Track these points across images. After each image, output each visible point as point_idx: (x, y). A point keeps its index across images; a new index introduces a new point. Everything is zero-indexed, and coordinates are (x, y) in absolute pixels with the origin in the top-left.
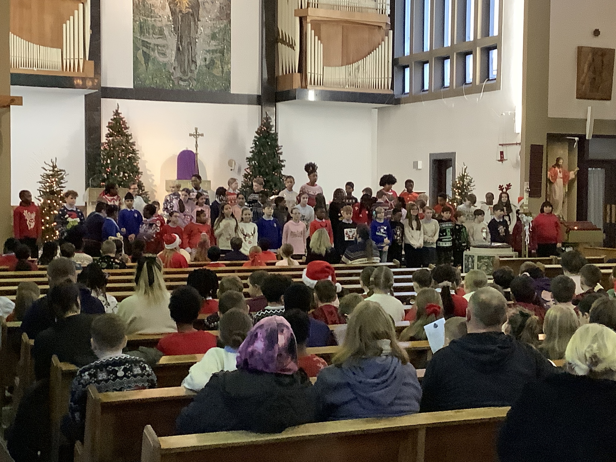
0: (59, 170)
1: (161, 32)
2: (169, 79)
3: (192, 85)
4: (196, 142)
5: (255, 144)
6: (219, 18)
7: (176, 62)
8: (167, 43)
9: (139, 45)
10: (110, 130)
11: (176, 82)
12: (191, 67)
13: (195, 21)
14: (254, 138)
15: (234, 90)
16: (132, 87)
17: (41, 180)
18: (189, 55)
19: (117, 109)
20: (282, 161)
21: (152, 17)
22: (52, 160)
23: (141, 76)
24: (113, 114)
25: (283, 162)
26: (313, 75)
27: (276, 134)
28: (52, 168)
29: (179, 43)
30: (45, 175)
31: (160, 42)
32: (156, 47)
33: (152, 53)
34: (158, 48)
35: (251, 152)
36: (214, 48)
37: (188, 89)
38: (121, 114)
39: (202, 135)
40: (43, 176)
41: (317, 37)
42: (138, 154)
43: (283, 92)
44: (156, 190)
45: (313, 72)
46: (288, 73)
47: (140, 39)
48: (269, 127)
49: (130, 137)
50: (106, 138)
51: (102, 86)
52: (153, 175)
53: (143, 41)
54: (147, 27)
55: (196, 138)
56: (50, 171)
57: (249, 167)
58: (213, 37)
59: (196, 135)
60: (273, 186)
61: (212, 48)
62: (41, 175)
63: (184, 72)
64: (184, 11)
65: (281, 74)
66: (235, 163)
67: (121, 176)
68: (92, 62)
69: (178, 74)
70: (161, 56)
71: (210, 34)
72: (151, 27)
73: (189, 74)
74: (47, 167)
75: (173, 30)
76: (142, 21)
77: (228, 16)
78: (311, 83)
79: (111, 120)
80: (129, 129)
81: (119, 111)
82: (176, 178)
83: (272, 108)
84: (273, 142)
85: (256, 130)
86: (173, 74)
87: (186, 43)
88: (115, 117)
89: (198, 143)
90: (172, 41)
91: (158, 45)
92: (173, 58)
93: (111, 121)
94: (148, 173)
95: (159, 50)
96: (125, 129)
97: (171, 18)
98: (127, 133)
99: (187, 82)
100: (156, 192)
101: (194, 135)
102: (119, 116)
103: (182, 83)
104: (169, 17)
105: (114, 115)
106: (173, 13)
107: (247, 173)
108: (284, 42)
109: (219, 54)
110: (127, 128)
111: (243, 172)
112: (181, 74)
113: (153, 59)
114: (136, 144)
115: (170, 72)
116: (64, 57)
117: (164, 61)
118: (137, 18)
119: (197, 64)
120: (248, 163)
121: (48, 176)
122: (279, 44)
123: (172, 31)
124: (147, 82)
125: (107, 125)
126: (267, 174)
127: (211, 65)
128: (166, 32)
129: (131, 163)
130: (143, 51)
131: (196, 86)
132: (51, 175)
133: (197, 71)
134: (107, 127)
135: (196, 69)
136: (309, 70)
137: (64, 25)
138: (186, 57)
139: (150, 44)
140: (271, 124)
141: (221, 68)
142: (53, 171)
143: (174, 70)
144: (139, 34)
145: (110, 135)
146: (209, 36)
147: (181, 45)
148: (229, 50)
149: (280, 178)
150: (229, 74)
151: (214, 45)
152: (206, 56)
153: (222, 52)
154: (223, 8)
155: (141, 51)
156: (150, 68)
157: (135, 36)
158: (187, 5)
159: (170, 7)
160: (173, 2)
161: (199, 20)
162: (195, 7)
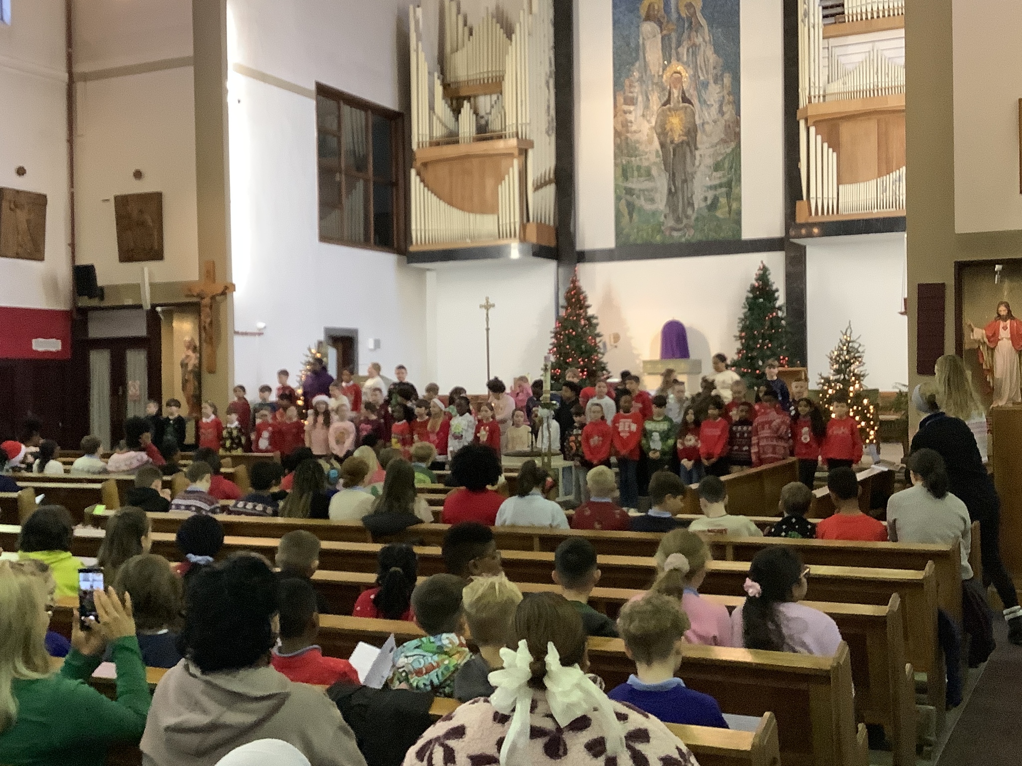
1: (649, 174)
2: (660, 231)
3: (688, 235)
6: (724, 141)
7: (667, 208)
8: (655, 185)
9: (622, 193)
11: (667, 233)
12: (687, 211)
13: (691, 151)
16: (614, 246)
21: (636, 156)
23: (624, 232)
29: (671, 182)
31: (647, 185)
33: (637, 201)
34: (644, 194)
36: (717, 182)
37: (683, 240)
47: (622, 186)
51: (577, 250)
53: (626, 188)
54: (631, 170)
58: (717, 167)
61: (714, 183)
63: (678, 220)
64: (677, 139)
70: (649, 202)
71: (711, 165)
73: (685, 221)
75: (663, 167)
76: (624, 162)
77: (738, 135)
86: (663, 223)
87: (680, 182)
88: (572, 285)
90: (662, 183)
91: (643, 191)
92: (664, 204)
94: (635, 352)
96: (583, 300)
97: (660, 153)
98: (585, 304)
99: (681, 232)
102: (575, 284)
103: (675, 234)
104: (657, 151)
106: (662, 145)
109: (725, 190)
112: (673, 222)
113: (639, 208)
115: (660, 222)
116: (500, 223)
117: (651, 209)
118: (619, 161)
119: (695, 206)
123: (661, 169)
124: (632, 238)
127: (713, 206)
128: (654, 172)
130: (626, 200)
131: (694, 235)
133: (695, 215)
135: (693, 212)
137: (500, 186)
138: (680, 199)
139: (635, 190)
141: (727, 208)
143: (664, 219)
144: (621, 181)
146: (710, 167)
147: (674, 184)
148: (739, 180)
150: (739, 213)
151: (718, 178)
152: (707, 194)
153: (729, 185)
154: (729, 127)
155: (623, 202)
156: (634, 221)
157: (617, 182)
158: (681, 132)
159: (659, 139)
160: (662, 132)
161: (696, 149)
162: (691, 132)
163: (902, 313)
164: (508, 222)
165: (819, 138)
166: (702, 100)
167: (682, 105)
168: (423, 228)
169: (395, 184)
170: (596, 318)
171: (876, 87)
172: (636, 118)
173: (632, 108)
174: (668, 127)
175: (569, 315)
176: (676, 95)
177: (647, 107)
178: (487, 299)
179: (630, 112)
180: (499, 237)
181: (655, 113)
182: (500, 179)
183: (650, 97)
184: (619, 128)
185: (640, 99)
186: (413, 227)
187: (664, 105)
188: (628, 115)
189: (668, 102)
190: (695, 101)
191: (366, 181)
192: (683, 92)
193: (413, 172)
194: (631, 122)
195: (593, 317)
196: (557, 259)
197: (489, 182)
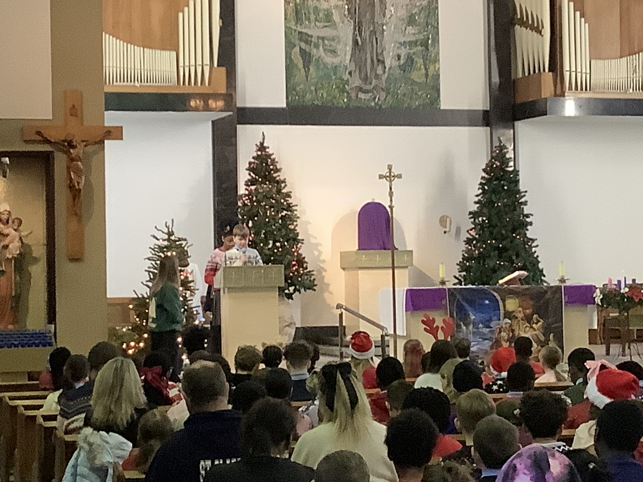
0: (177, 239)
1: (328, 17)
2: (343, 91)
3: (379, 98)
4: (391, 189)
5: (483, 189)
7: (353, 64)
8: (337, 34)
9: (295, 39)
10: (252, 174)
11: (353, 95)
12: (376, 70)
14: (480, 181)
15: (445, 104)
16: (284, 106)
17: (151, 255)
18: (372, 52)
19: (262, 141)
20: (527, 216)
22: (166, 223)
23: (298, 89)
24: (255, 148)
25: (529, 217)
26: (573, 74)
27: (516, 172)
28: (166, 237)
29: (357, 32)
30: (157, 247)
32: (320, 41)
33: (314, 52)
34: (323, 43)
35: (476, 203)
36: (413, 39)
37: (373, 104)
38: (268, 148)
39: (399, 176)
40: (153, 249)
41: (578, 13)
42: (296, 210)
43: (524, 104)
44: (326, 268)
45: (573, 69)
46: (532, 72)
47: (295, 31)
48: (504, 162)
49: (283, 185)
50: (245, 187)
51: (238, 105)
52: (321, 245)
53: (300, 33)
54: (306, 11)
55: (391, 181)
56: (164, 240)
57: (473, 226)
58: (411, 20)
59: (390, 177)
60: (514, 258)
61: (408, 39)
62: (150, 248)
65: (520, 75)
66: (451, 221)
67: (270, 246)
68: (223, 70)
69: (356, 82)
70: (329, 54)
71: (404, 17)
72: (312, 11)
73: (374, 81)
74: (160, 235)
75: (346, 13)
76: (299, 2)
78: (570, 88)
79: (253, 158)
80: (282, 171)
81: (265, 145)
82: (357, 248)
83: (508, 131)
84: (513, 185)
85: (484, 167)
87: (368, 33)
88: (259, 153)
89: (393, 190)
91: (323, 39)
92: (348, 57)
93: (253, 160)
94: (313, 241)
95: (326, 45)
96: (275, 173)
98: (278, 178)
99: (370, 94)
100: (326, 271)
101: (385, 177)
102: (265, 152)
103: (362, 96)
105: (259, 150)
107: (471, 237)
108: (524, 24)
109: (420, 48)
110: (277, 170)
111: (465, 236)
112: (360, 82)
113: (317, 60)
114: (292, 195)
115: (343, 80)
116: (181, 64)
117: (333, 63)
119: (386, 65)
120: (472, 220)
121: (161, 249)
122: (517, 27)
123: (345, 15)
124: (308, 96)
125: (248, 166)
126: (504, 238)
127: (408, 66)
128: (336, 17)
129: (285, 226)
130: (301, 48)
131: (385, 99)
132: (166, 247)
133: (386, 75)
134: (247, 169)
135: (384, 72)
136: (566, 67)
137: (181, 15)
138: (369, 56)
139: (312, 36)
140: (507, 156)
141: (423, 71)
142: (169, 240)
143: (349, 77)
144: (293, 23)
145: (252, 182)
146: (403, 20)
147: (360, 35)
148: (436, 40)
149: (525, 243)
150: (437, 77)
151: (412, 33)
152: (399, 52)
153: (425, 43)
155: (297, 49)
156: (312, 74)
157: (288, 25)
164: (192, 63)
165: (572, 5)
178: (390, 168)
180: (178, 82)
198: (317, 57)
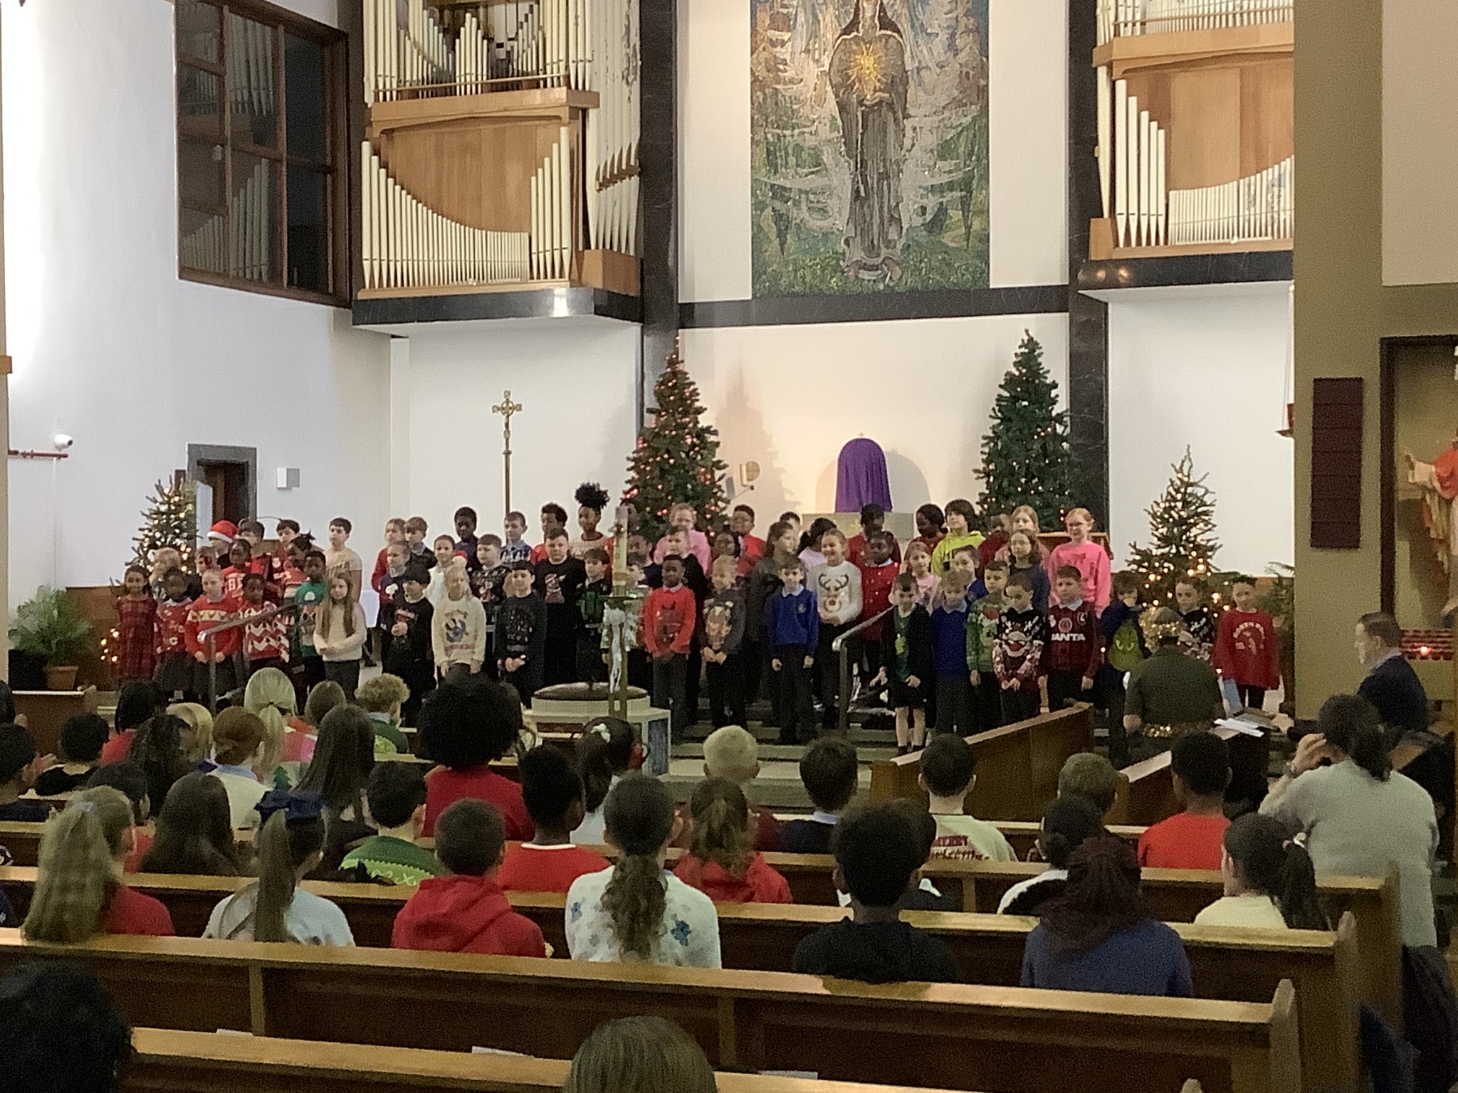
1: (816, 158)
3: (891, 278)
4: (507, 425)
6: (957, 103)
7: (852, 227)
8: (828, 182)
9: (765, 197)
11: (851, 274)
12: (887, 233)
13: (895, 119)
15: (998, 279)
16: (749, 297)
18: (881, 208)
21: (793, 127)
23: (770, 271)
26: (1133, 219)
29: (859, 178)
31: (815, 182)
32: (803, 196)
33: (794, 213)
34: (807, 199)
36: (945, 179)
41: (1146, 114)
45: (1133, 210)
47: (766, 183)
51: (680, 301)
53: (772, 186)
54: (783, 153)
58: (945, 150)
61: (938, 181)
63: (871, 249)
69: (858, 254)
70: (816, 215)
71: (935, 147)
73: (884, 252)
75: (843, 149)
76: (772, 140)
77: (983, 93)
78: (1127, 243)
81: (678, 358)
82: (834, 509)
83: (1094, 318)
87: (875, 177)
90: (841, 178)
91: (807, 193)
92: (845, 217)
95: (811, 202)
96: (692, 397)
99: (879, 272)
102: (678, 368)
106: (842, 107)
109: (959, 194)
110: (695, 394)
112: (863, 254)
113: (798, 226)
116: (534, 250)
117: (821, 229)
118: (760, 135)
119: (903, 225)
124: (784, 283)
127: (937, 223)
128: (826, 158)
130: (773, 210)
131: (900, 279)
133: (903, 241)
135: (900, 236)
136: (1120, 208)
137: (533, 179)
138: (876, 212)
139: (790, 190)
141: (963, 228)
143: (846, 247)
144: (764, 172)
146: (932, 151)
147: (865, 182)
148: (985, 177)
150: (985, 239)
151: (945, 171)
152: (925, 201)
153: (966, 185)
154: (967, 73)
155: (768, 211)
156: (789, 249)
157: (756, 177)
158: (878, 84)
159: (837, 96)
160: (843, 83)
161: (906, 116)
162: (897, 83)
163: (1283, 433)
164: (548, 247)
165: (1133, 100)
166: (917, 25)
167: (878, 33)
168: (384, 257)
169: (332, 170)
170: (715, 433)
171: (1238, 9)
172: (793, 53)
173: (786, 36)
174: (853, 73)
175: (664, 427)
176: (868, 14)
177: (814, 35)
178: (508, 394)
179: (783, 44)
180: (532, 278)
181: (830, 47)
182: (533, 164)
183: (820, 17)
184: (762, 73)
185: (801, 18)
186: (366, 255)
187: (846, 31)
188: (779, 48)
189: (853, 25)
190: (904, 26)
191: (274, 162)
192: (882, 9)
193: (366, 146)
194: (784, 62)
195: (707, 430)
196: (641, 319)
197: (513, 171)
198: (798, 221)
